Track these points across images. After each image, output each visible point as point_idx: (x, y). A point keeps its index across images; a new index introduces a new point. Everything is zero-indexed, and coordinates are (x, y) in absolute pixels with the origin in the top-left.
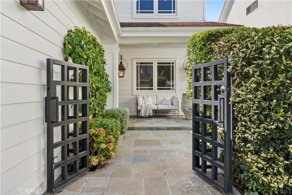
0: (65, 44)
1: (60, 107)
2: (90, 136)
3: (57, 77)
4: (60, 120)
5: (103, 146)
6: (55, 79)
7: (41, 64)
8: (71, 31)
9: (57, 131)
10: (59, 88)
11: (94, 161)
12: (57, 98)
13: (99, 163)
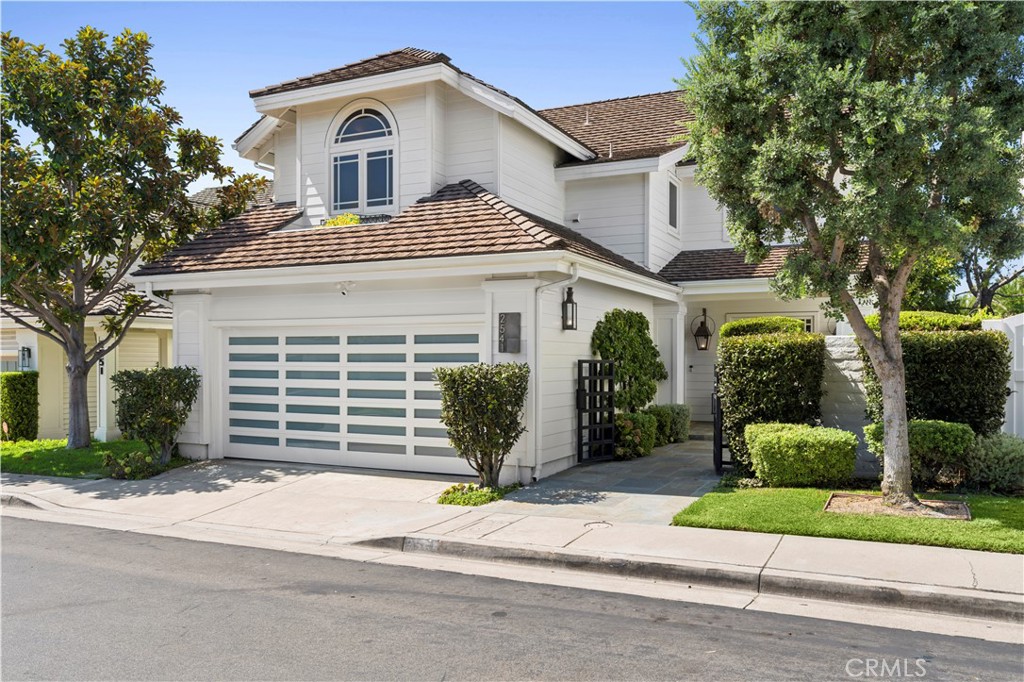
0: (593, 339)
1: (588, 398)
2: (616, 427)
3: (585, 373)
4: (588, 408)
5: (629, 438)
6: (584, 375)
7: (574, 364)
8: (600, 322)
9: (586, 416)
10: (587, 382)
11: (620, 451)
12: (585, 390)
13: (625, 455)
